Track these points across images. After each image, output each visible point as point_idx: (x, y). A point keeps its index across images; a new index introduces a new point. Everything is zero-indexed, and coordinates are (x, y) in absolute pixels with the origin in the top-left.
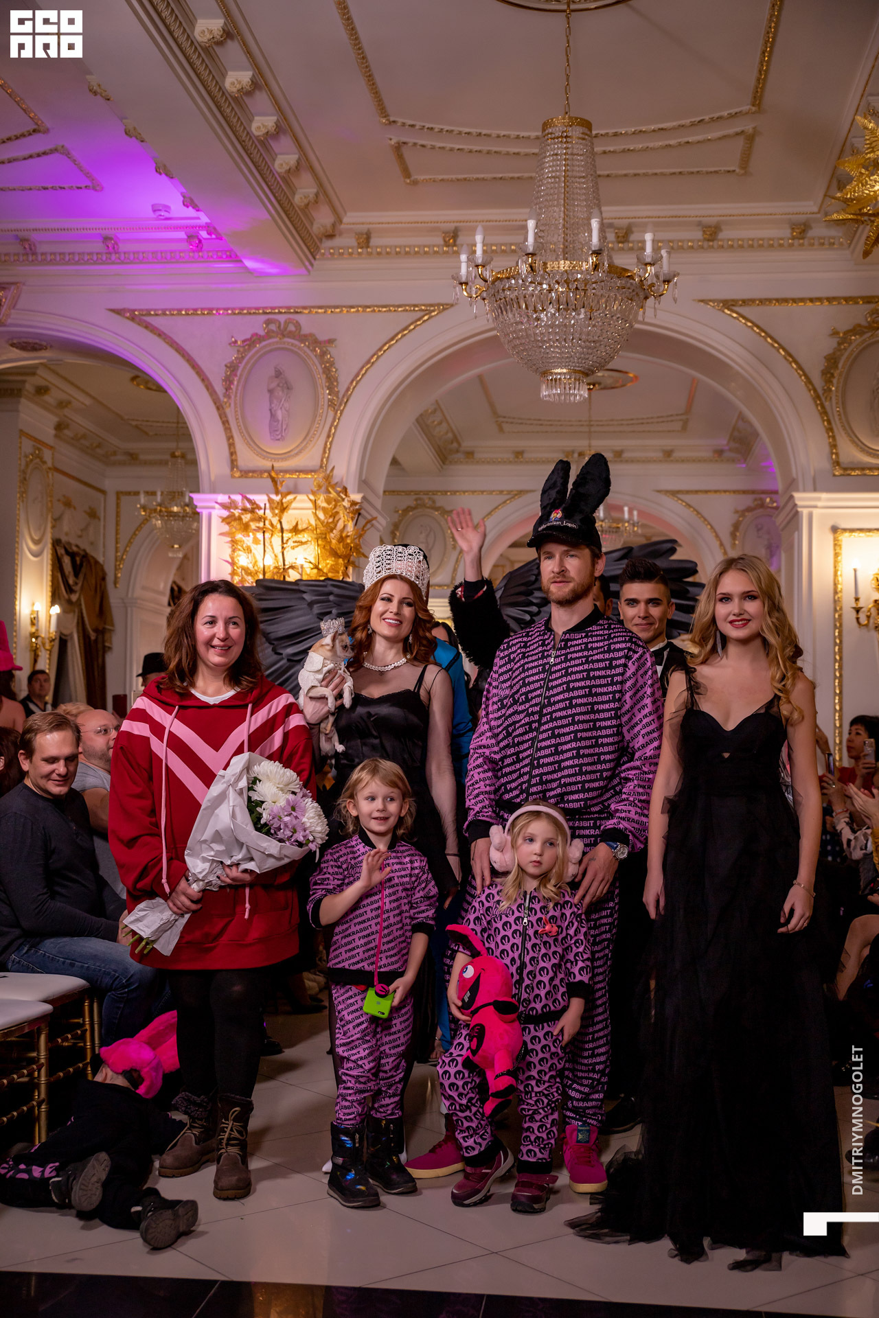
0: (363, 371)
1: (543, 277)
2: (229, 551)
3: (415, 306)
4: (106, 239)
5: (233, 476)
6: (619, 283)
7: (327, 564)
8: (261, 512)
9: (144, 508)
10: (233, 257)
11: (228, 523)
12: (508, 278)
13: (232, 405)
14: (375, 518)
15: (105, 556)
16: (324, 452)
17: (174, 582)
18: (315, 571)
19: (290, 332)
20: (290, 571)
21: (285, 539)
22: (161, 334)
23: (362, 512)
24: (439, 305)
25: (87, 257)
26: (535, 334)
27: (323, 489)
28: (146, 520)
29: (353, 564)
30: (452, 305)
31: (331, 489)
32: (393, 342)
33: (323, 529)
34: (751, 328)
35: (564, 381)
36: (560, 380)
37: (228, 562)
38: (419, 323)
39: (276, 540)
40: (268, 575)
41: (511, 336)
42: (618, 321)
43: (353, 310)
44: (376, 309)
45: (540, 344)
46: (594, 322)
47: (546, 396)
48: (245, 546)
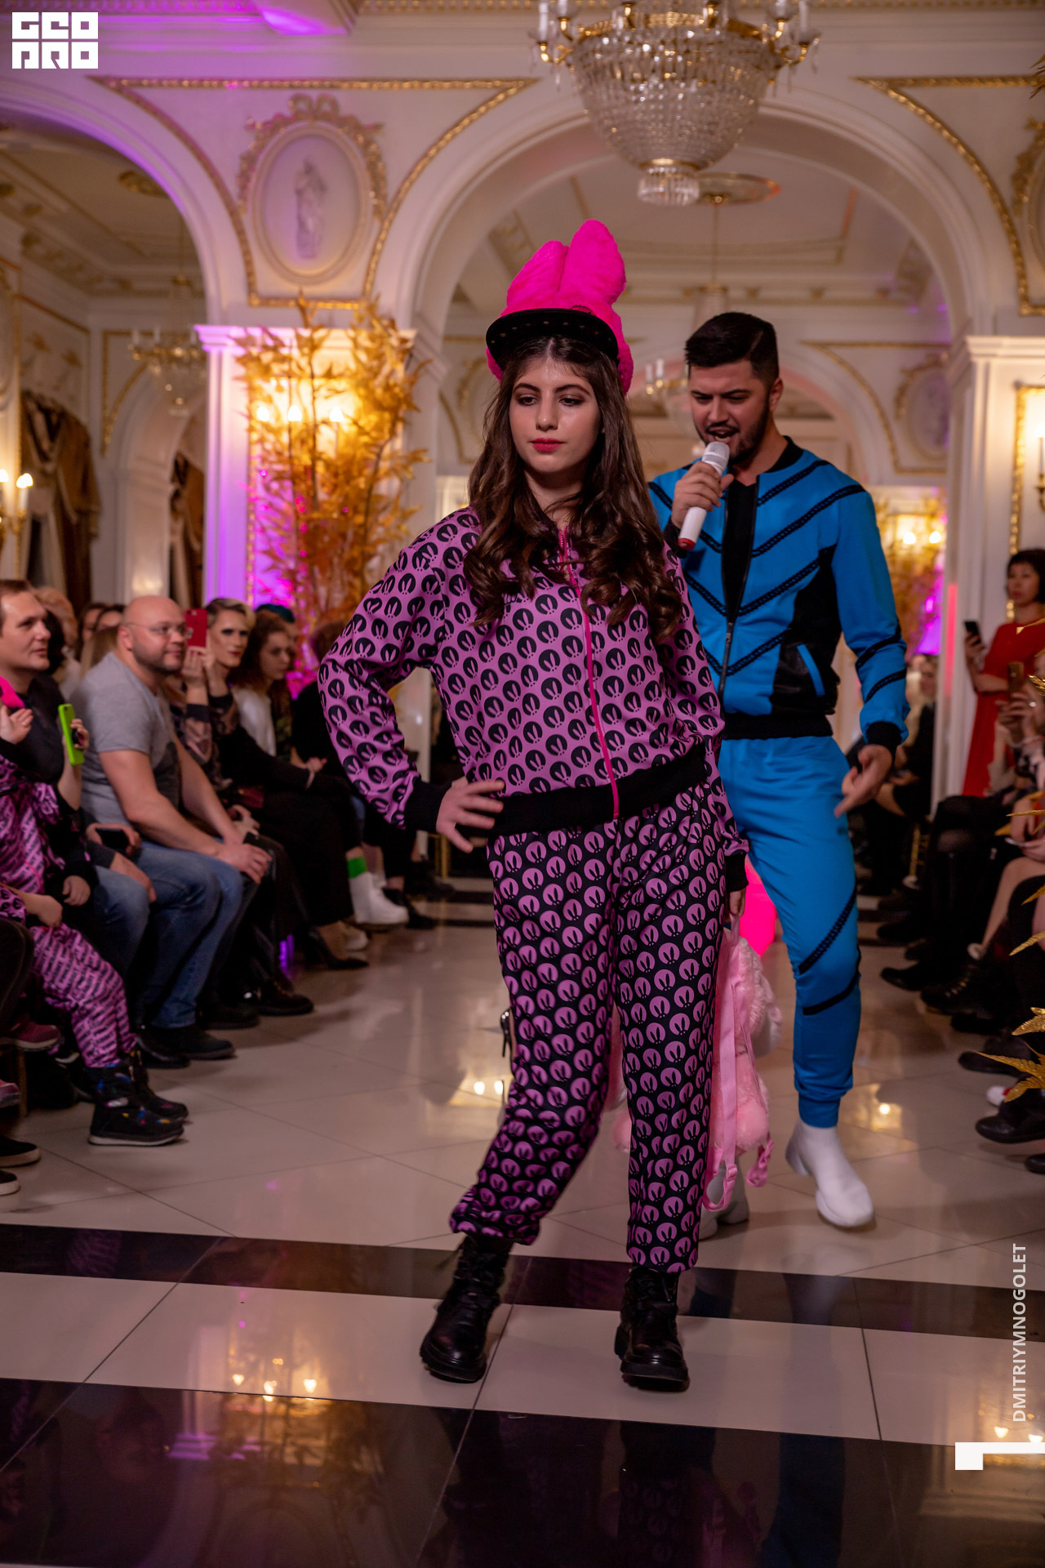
0: (419, 167)
1: (644, 36)
2: (242, 401)
3: (487, 80)
5: (250, 304)
6: (742, 45)
7: (369, 420)
8: (284, 351)
9: (138, 350)
10: (249, 8)
11: (244, 364)
12: (600, 36)
13: (250, 209)
14: (429, 361)
15: (89, 415)
16: (368, 274)
17: (179, 454)
18: (354, 429)
19: (325, 113)
20: (323, 429)
21: (316, 388)
22: (155, 111)
23: (415, 353)
24: (517, 80)
26: (636, 113)
27: (366, 322)
28: (143, 368)
29: (404, 421)
30: (533, 81)
31: (375, 323)
32: (458, 129)
33: (365, 374)
34: (923, 116)
35: (669, 176)
36: (663, 174)
37: (243, 415)
38: (492, 103)
39: (305, 387)
40: (295, 433)
41: (602, 115)
42: (739, 96)
43: (406, 84)
44: (437, 84)
45: (640, 126)
46: (708, 98)
47: (645, 195)
48: (265, 394)
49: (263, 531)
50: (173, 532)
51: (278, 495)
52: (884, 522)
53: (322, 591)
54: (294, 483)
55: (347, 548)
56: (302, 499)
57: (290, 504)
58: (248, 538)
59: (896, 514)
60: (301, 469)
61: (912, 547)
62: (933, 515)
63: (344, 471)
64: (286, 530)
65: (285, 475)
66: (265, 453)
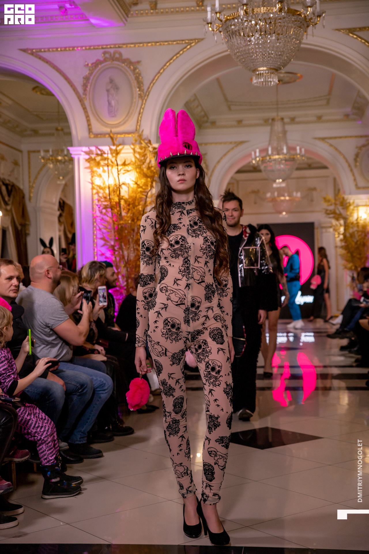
0: (156, 78)
1: (252, 17)
2: (90, 177)
3: (183, 41)
5: (90, 137)
6: (293, 18)
7: (141, 182)
8: (105, 156)
9: (43, 158)
10: (83, 18)
11: (89, 162)
12: (233, 19)
13: (88, 99)
15: (23, 185)
16: (138, 122)
17: (61, 199)
18: (136, 186)
19: (117, 58)
20: (123, 186)
21: (119, 170)
22: (47, 62)
24: (195, 39)
26: (249, 49)
27: (138, 142)
28: (44, 165)
30: (202, 39)
31: (142, 142)
32: (171, 61)
33: (139, 163)
34: (364, 43)
35: (265, 74)
36: (263, 73)
37: (89, 183)
38: (185, 50)
39: (115, 170)
40: (111, 189)
41: (236, 51)
42: (293, 40)
43: (149, 44)
44: (162, 43)
45: (252, 55)
46: (280, 41)
47: (255, 83)
48: (98, 174)
49: (100, 230)
50: (60, 231)
51: (105, 214)
52: (353, 210)
53: (126, 253)
54: (112, 209)
55: (135, 234)
56: (115, 215)
57: (110, 218)
58: (94, 233)
59: (358, 206)
60: (115, 203)
61: (365, 220)
63: (132, 203)
64: (110, 229)
65: (108, 206)
66: (99, 198)
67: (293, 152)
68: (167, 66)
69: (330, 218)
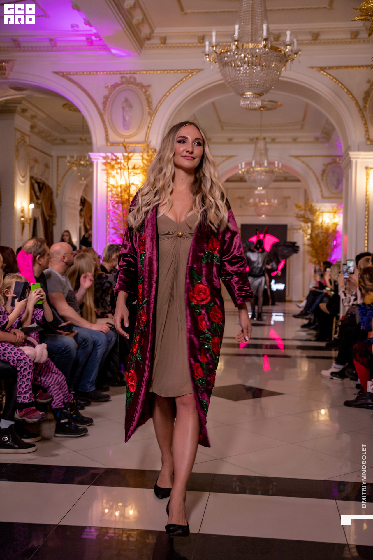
0: (163, 99)
1: (242, 51)
2: (105, 177)
3: (186, 70)
4: (51, 40)
5: (107, 145)
6: (275, 54)
8: (119, 161)
9: (69, 162)
10: (106, 48)
11: (105, 165)
12: (227, 52)
13: (107, 114)
15: (52, 184)
16: (146, 135)
17: (82, 197)
19: (132, 82)
20: (132, 186)
21: (130, 173)
22: (75, 83)
24: (196, 70)
25: (43, 48)
26: (239, 77)
27: (146, 151)
28: (70, 168)
30: (202, 70)
31: (149, 150)
32: (176, 86)
34: (332, 79)
35: (250, 98)
36: (249, 97)
37: (105, 182)
38: (187, 77)
39: (126, 173)
40: (123, 188)
41: (228, 78)
42: (274, 71)
43: (159, 72)
44: (169, 72)
45: (240, 82)
46: (264, 72)
47: (243, 105)
48: (112, 175)
49: (112, 221)
50: (80, 222)
51: (117, 209)
52: (319, 215)
54: (122, 205)
56: (125, 210)
57: (121, 211)
58: (107, 224)
59: (323, 212)
60: (125, 200)
61: (328, 223)
62: (335, 213)
64: (120, 220)
65: (119, 202)
66: (112, 195)
67: (272, 166)
68: (173, 90)
69: (300, 221)
